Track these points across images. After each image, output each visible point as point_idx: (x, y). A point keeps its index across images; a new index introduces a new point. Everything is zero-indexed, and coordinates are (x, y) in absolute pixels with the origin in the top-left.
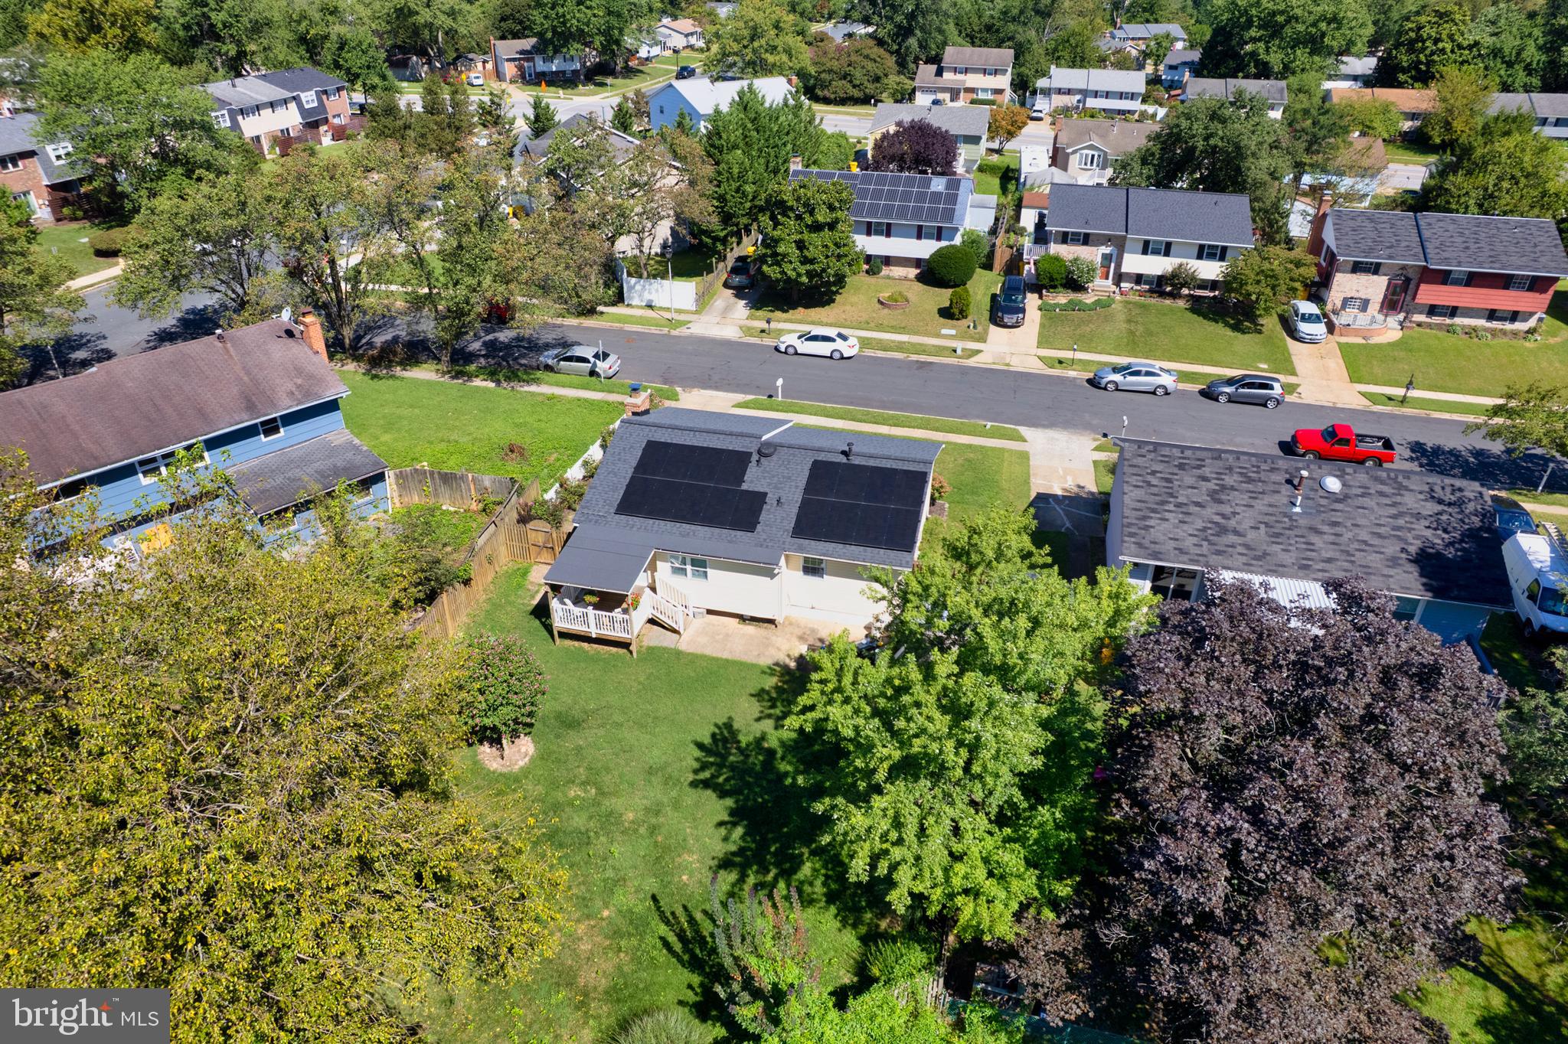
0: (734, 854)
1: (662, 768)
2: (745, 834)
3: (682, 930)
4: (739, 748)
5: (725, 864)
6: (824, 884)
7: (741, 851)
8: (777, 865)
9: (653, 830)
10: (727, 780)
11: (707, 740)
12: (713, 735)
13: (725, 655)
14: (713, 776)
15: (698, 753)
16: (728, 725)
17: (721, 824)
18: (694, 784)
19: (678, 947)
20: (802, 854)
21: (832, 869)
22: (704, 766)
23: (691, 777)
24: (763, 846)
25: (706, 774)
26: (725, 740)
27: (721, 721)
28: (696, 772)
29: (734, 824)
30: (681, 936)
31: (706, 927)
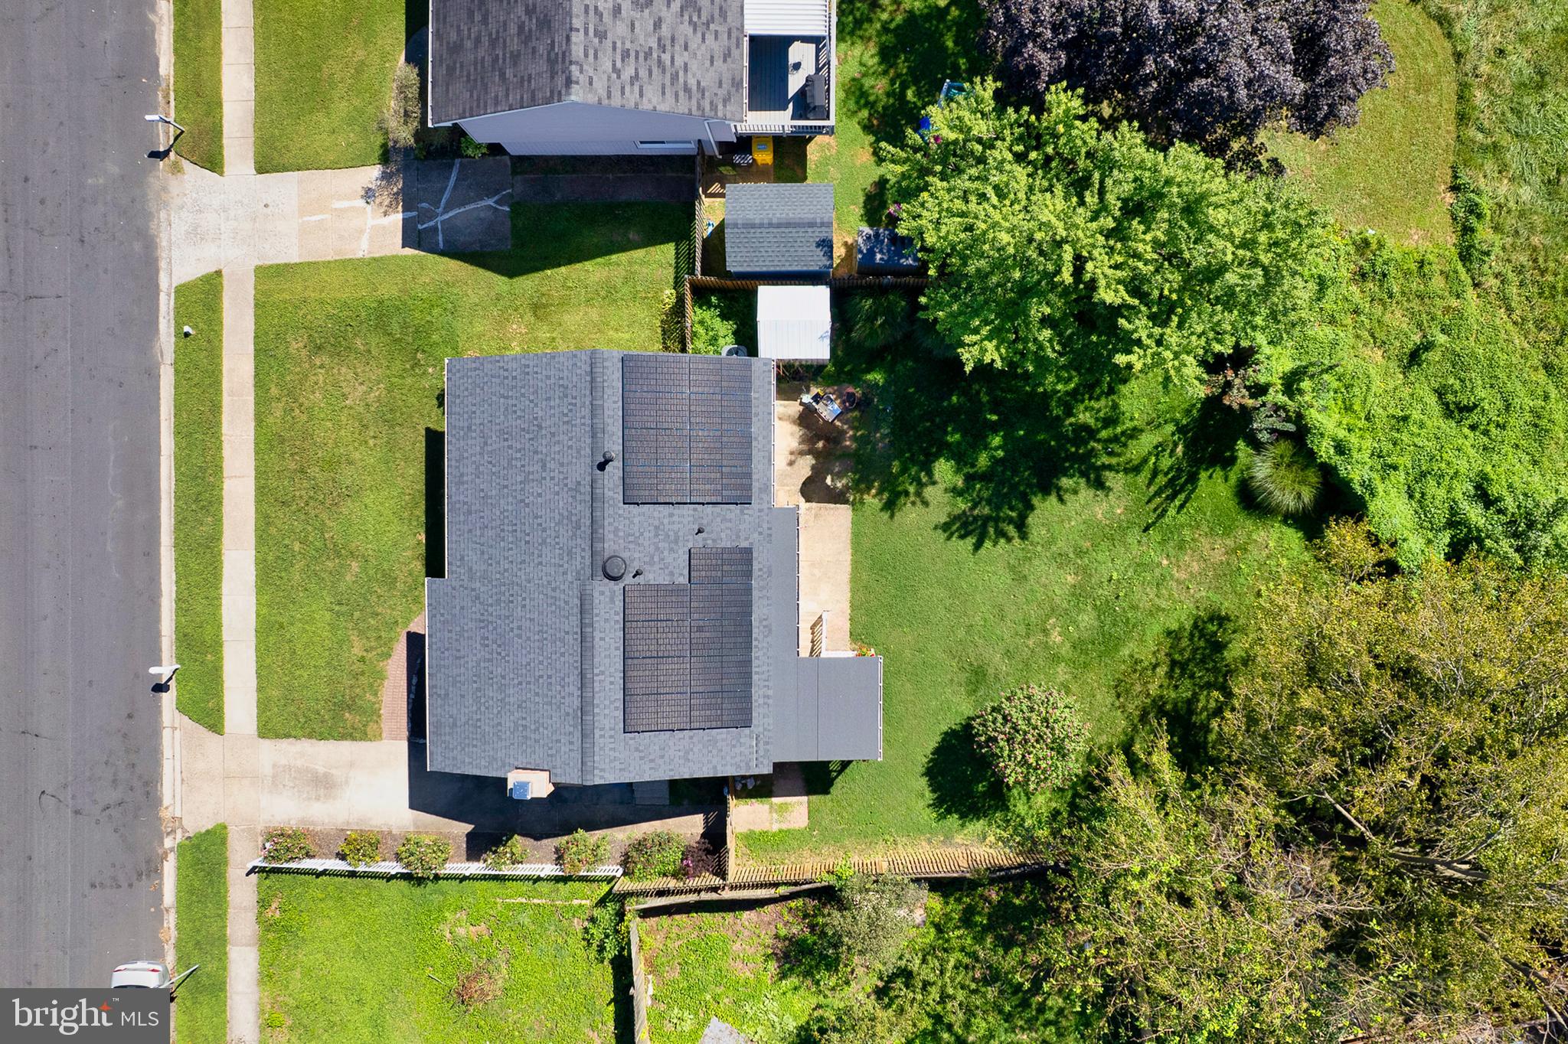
0: (1088, 481)
1: (1012, 568)
2: (1065, 475)
3: (1167, 498)
4: (972, 509)
5: (1099, 485)
6: (1098, 399)
7: (1084, 474)
8: (1086, 443)
9: (1080, 553)
10: (1012, 509)
11: (971, 541)
12: (962, 537)
13: (847, 557)
14: (1011, 521)
15: (988, 544)
16: (946, 527)
17: (1061, 500)
18: (1024, 536)
19: (1182, 496)
20: (1071, 424)
21: (1083, 395)
22: (1001, 534)
23: (1017, 541)
24: (1074, 458)
25: (1011, 530)
26: (965, 525)
27: (944, 536)
28: (1009, 540)
29: (1059, 489)
30: (1172, 498)
31: (1161, 480)
